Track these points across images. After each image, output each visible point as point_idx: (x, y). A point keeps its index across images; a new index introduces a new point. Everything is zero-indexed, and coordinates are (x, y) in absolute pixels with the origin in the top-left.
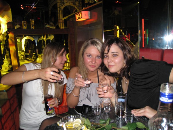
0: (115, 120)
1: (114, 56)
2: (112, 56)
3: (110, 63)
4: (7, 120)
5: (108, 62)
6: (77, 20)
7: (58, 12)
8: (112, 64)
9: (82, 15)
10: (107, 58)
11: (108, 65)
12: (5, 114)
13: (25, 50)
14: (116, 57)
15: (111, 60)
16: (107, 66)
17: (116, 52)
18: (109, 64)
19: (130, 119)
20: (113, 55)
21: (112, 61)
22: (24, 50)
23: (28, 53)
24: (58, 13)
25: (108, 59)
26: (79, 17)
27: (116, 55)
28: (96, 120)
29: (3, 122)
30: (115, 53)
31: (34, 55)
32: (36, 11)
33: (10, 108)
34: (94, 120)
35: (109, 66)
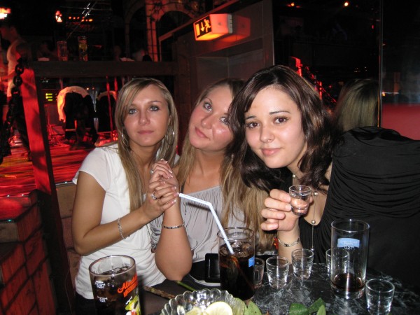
0: (333, 304)
1: (277, 121)
2: (272, 123)
3: (266, 142)
4: (15, 297)
5: (261, 140)
6: (198, 37)
7: (149, 27)
8: (273, 145)
9: (210, 24)
10: (258, 127)
11: (263, 150)
12: (11, 279)
13: (64, 121)
14: (282, 123)
15: (271, 134)
16: (259, 152)
17: (282, 109)
18: (266, 146)
19: (384, 303)
20: (275, 119)
21: (272, 138)
22: (62, 120)
23: (74, 127)
24: (146, 30)
25: (261, 132)
26: (203, 29)
27: (282, 119)
28: (274, 304)
29: (5, 301)
30: (281, 114)
31: (87, 134)
32: (93, 28)
33: (25, 265)
34: (267, 303)
35: (266, 152)
